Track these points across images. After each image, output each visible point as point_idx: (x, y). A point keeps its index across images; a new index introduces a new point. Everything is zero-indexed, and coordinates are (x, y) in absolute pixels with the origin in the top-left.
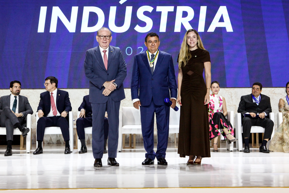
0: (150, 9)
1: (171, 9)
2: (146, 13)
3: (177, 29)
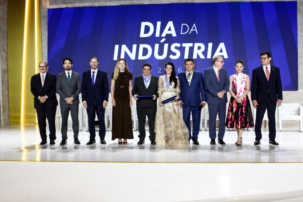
0: (178, 45)
1: (191, 45)
2: (176, 48)
3: (195, 57)
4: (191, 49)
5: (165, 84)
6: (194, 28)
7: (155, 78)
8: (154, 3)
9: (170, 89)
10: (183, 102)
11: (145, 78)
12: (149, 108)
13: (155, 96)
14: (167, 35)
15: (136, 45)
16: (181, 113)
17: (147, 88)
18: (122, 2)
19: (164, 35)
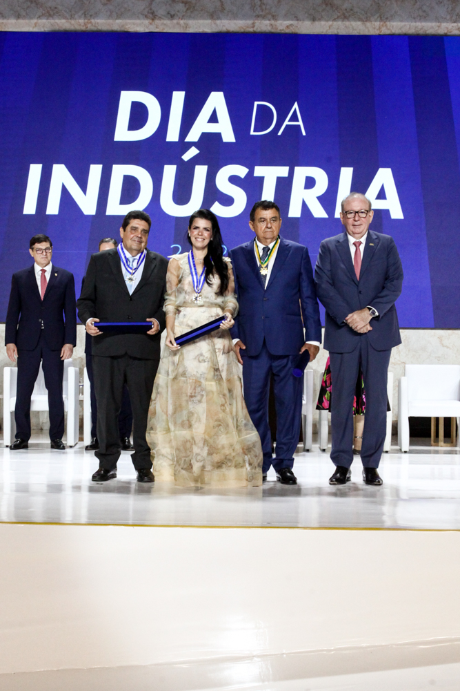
0: (241, 171)
1: (283, 171)
2: (234, 180)
3: (295, 211)
4: (284, 186)
5: (188, 280)
6: (294, 118)
7: (158, 259)
8: (165, 31)
9: (206, 297)
10: (244, 340)
11: (127, 260)
12: (135, 358)
13: (155, 323)
14: (205, 136)
15: (101, 166)
16: (236, 377)
17: (131, 293)
18: (57, 21)
19: (193, 136)
